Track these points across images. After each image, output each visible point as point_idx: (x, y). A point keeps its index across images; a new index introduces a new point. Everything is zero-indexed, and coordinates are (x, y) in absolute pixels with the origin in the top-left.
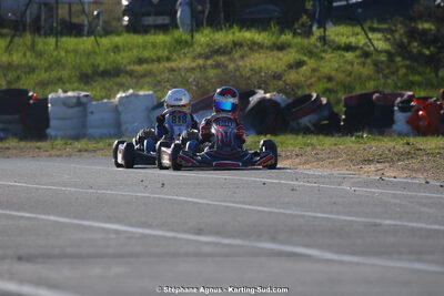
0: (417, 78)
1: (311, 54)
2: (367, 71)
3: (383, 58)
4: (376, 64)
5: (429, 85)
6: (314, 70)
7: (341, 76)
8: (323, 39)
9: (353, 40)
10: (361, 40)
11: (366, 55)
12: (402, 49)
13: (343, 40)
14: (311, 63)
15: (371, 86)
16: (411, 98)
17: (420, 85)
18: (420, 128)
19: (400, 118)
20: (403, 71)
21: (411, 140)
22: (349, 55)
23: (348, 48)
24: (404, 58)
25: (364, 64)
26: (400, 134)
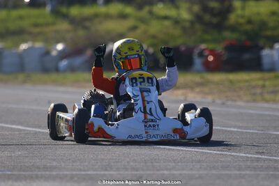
2: (177, 32)
3: (187, 24)
5: (215, 41)
8: (151, 13)
11: (177, 22)
12: (198, 18)
14: (142, 27)
15: (179, 42)
16: (205, 49)
18: (210, 68)
19: (198, 62)
20: (200, 33)
22: (167, 23)
23: (166, 18)
24: (201, 24)
25: (175, 28)
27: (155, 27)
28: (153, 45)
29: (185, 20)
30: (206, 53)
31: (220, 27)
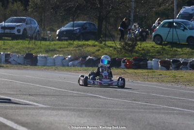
0: (127, 55)
1: (102, 48)
2: (115, 52)
3: (119, 50)
4: (117, 51)
5: (130, 57)
6: (102, 52)
7: (109, 53)
8: (105, 44)
9: (112, 45)
10: (114, 45)
11: (115, 49)
12: (124, 47)
13: (110, 45)
14: (102, 50)
15: (116, 56)
16: (125, 60)
17: (128, 57)
18: (127, 67)
19: (123, 64)
20: (124, 53)
21: (125, 70)
22: (111, 49)
23: (111, 47)
24: (124, 50)
25: (114, 51)
26: (122, 68)
27: (106, 50)
29: (118, 48)
31: (132, 51)
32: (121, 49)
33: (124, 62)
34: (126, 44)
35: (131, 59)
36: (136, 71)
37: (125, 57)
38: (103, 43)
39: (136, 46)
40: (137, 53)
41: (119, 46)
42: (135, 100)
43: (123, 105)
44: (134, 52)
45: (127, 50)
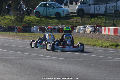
27: (5, 21)
28: (5, 25)
29: (13, 20)
30: (18, 28)
31: (21, 22)
32: (14, 20)
33: (16, 28)
34: (18, 17)
35: (21, 27)
36: (24, 34)
37: (17, 25)
38: (4, 16)
39: (24, 18)
40: (24, 23)
41: (13, 19)
42: (23, 52)
43: (15, 55)
44: (23, 22)
45: (19, 21)
